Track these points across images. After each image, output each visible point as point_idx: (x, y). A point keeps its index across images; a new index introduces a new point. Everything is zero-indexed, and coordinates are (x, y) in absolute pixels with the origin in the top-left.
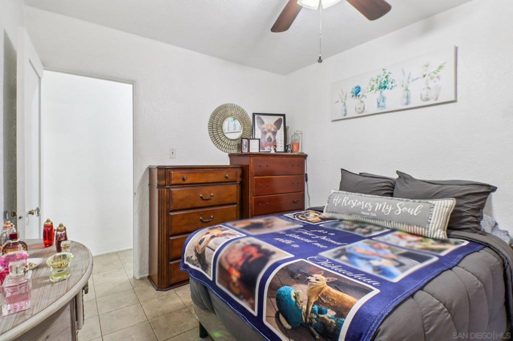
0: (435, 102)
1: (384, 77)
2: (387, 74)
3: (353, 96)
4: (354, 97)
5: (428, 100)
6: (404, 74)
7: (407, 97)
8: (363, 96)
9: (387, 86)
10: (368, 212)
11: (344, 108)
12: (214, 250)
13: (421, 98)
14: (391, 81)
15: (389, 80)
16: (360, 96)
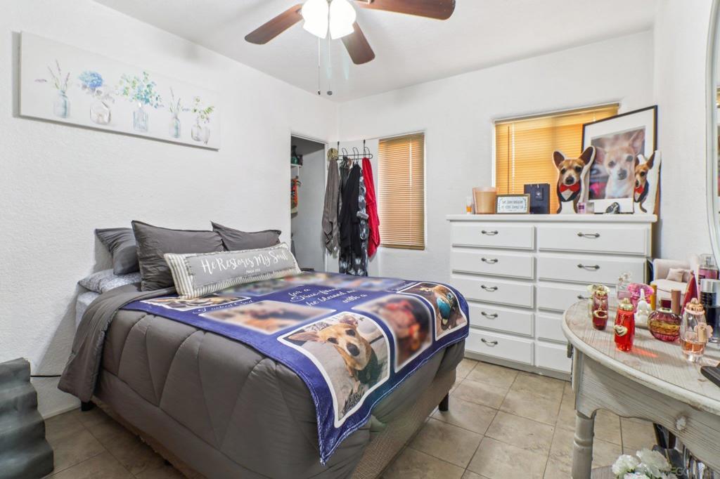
0: (205, 145)
1: (146, 85)
2: (149, 83)
3: (85, 87)
4: (87, 90)
5: (198, 140)
6: (173, 96)
7: (177, 128)
8: (107, 96)
9: (150, 99)
10: (252, 269)
11: (63, 101)
12: (382, 336)
13: (192, 136)
14: (157, 95)
15: (153, 92)
16: (102, 95)
